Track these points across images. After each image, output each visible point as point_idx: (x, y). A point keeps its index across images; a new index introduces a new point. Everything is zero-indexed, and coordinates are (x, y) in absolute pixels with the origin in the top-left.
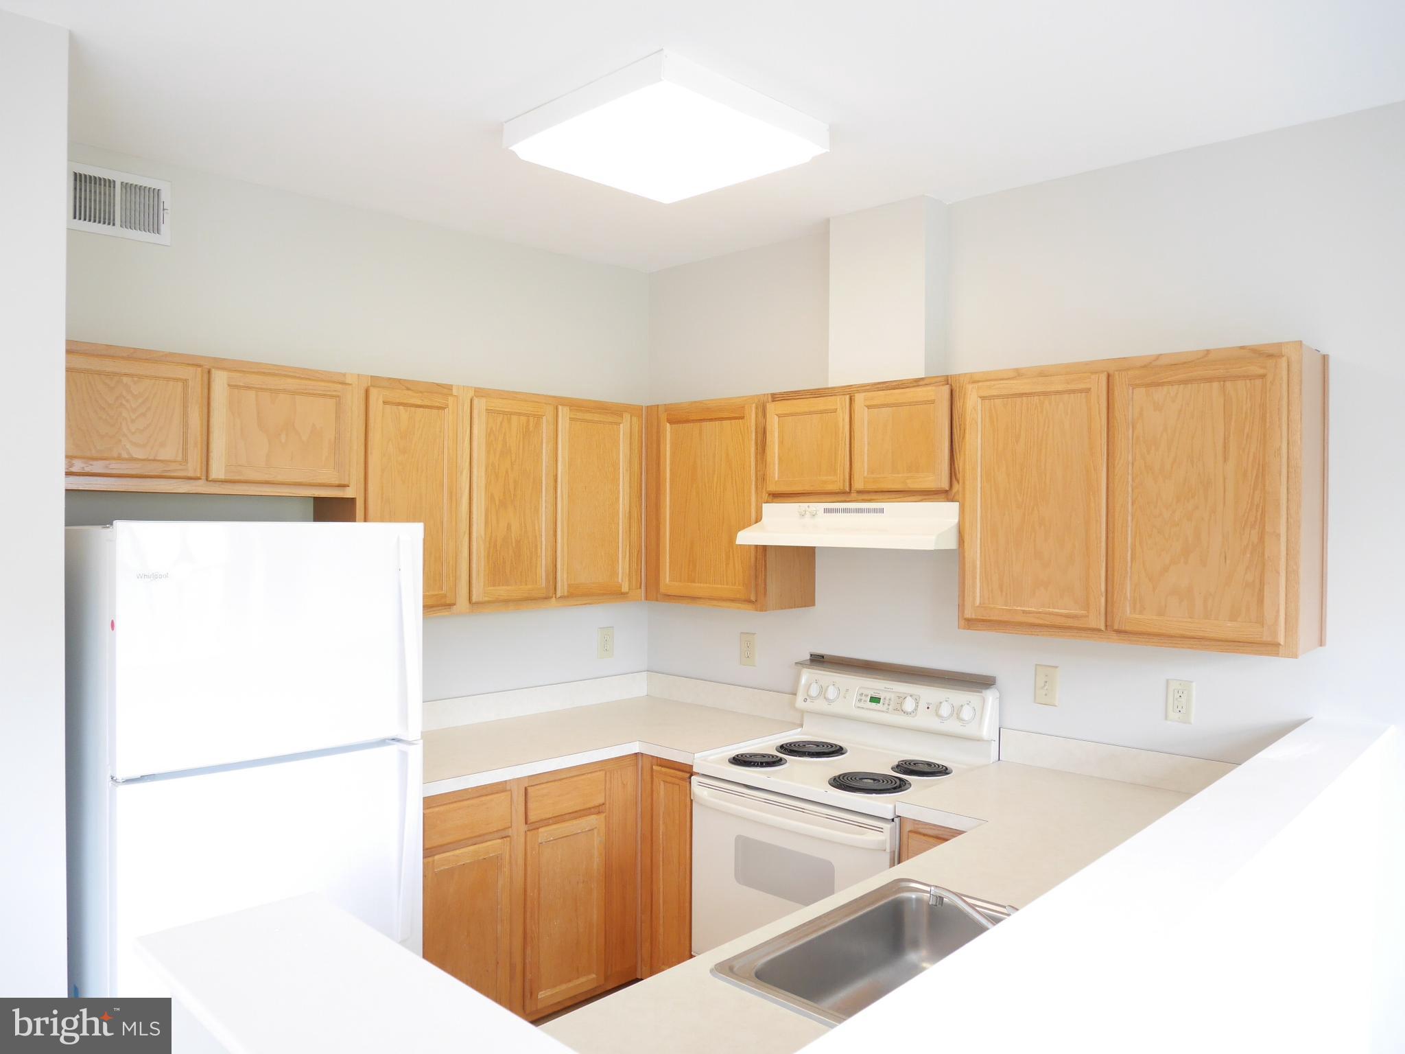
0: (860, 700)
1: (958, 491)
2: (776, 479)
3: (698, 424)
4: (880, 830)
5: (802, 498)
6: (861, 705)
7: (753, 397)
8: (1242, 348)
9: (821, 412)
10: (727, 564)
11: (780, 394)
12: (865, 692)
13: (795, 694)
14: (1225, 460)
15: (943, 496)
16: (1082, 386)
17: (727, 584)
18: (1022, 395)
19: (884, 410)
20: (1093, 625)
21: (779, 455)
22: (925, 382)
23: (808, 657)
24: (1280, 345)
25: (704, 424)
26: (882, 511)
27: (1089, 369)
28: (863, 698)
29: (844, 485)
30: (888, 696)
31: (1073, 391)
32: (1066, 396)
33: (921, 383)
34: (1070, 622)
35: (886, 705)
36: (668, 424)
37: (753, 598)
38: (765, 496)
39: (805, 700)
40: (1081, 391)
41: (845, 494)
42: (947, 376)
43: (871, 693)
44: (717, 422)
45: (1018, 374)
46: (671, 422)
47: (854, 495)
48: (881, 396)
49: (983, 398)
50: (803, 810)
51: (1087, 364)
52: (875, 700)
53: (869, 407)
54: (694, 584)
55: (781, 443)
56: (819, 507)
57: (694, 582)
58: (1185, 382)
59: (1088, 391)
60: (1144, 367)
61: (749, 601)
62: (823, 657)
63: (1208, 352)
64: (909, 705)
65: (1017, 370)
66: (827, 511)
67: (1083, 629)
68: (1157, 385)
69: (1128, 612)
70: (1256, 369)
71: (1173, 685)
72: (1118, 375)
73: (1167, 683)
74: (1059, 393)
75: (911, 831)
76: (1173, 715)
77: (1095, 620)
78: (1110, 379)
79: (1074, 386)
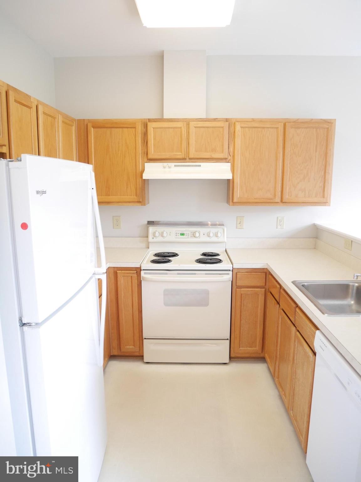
0: (176, 235)
1: (230, 159)
2: (153, 153)
3: (109, 129)
4: (228, 274)
5: (164, 161)
6: (177, 237)
7: (139, 119)
8: (321, 119)
9: (174, 128)
10: (127, 188)
11: (153, 119)
12: (178, 232)
13: (148, 237)
14: (316, 152)
15: (225, 161)
16: (275, 126)
17: (127, 196)
18: (255, 127)
19: (201, 129)
20: (276, 201)
21: (153, 144)
22: (218, 120)
23: (146, 223)
24: (331, 119)
25: (113, 129)
26: (200, 166)
27: (277, 121)
28: (177, 234)
29: (185, 156)
30: (187, 232)
31: (273, 128)
32: (270, 129)
33: (217, 120)
34: (269, 201)
35: (187, 236)
36: (92, 128)
37: (141, 201)
38: (146, 160)
39: (153, 238)
40: (275, 128)
41: (183, 160)
42: (227, 118)
43: (180, 232)
44: (120, 129)
45: (253, 120)
46: (94, 127)
47: (188, 160)
48: (201, 124)
49: (242, 127)
50: (195, 274)
51: (277, 119)
52: (182, 234)
53: (195, 127)
54: (110, 197)
55: (155, 139)
56: (172, 164)
57: (109, 196)
58: (306, 128)
59: (277, 128)
60: (294, 122)
61: (139, 202)
62: (153, 222)
63: (312, 119)
64: (197, 235)
65: (253, 119)
66: (175, 166)
67: (272, 203)
68: (298, 128)
69: (287, 197)
70: (326, 126)
71: (279, 218)
72: (287, 124)
73: (277, 218)
74: (268, 128)
75: (236, 273)
76: (279, 227)
77: (278, 199)
78: (285, 125)
79: (273, 126)
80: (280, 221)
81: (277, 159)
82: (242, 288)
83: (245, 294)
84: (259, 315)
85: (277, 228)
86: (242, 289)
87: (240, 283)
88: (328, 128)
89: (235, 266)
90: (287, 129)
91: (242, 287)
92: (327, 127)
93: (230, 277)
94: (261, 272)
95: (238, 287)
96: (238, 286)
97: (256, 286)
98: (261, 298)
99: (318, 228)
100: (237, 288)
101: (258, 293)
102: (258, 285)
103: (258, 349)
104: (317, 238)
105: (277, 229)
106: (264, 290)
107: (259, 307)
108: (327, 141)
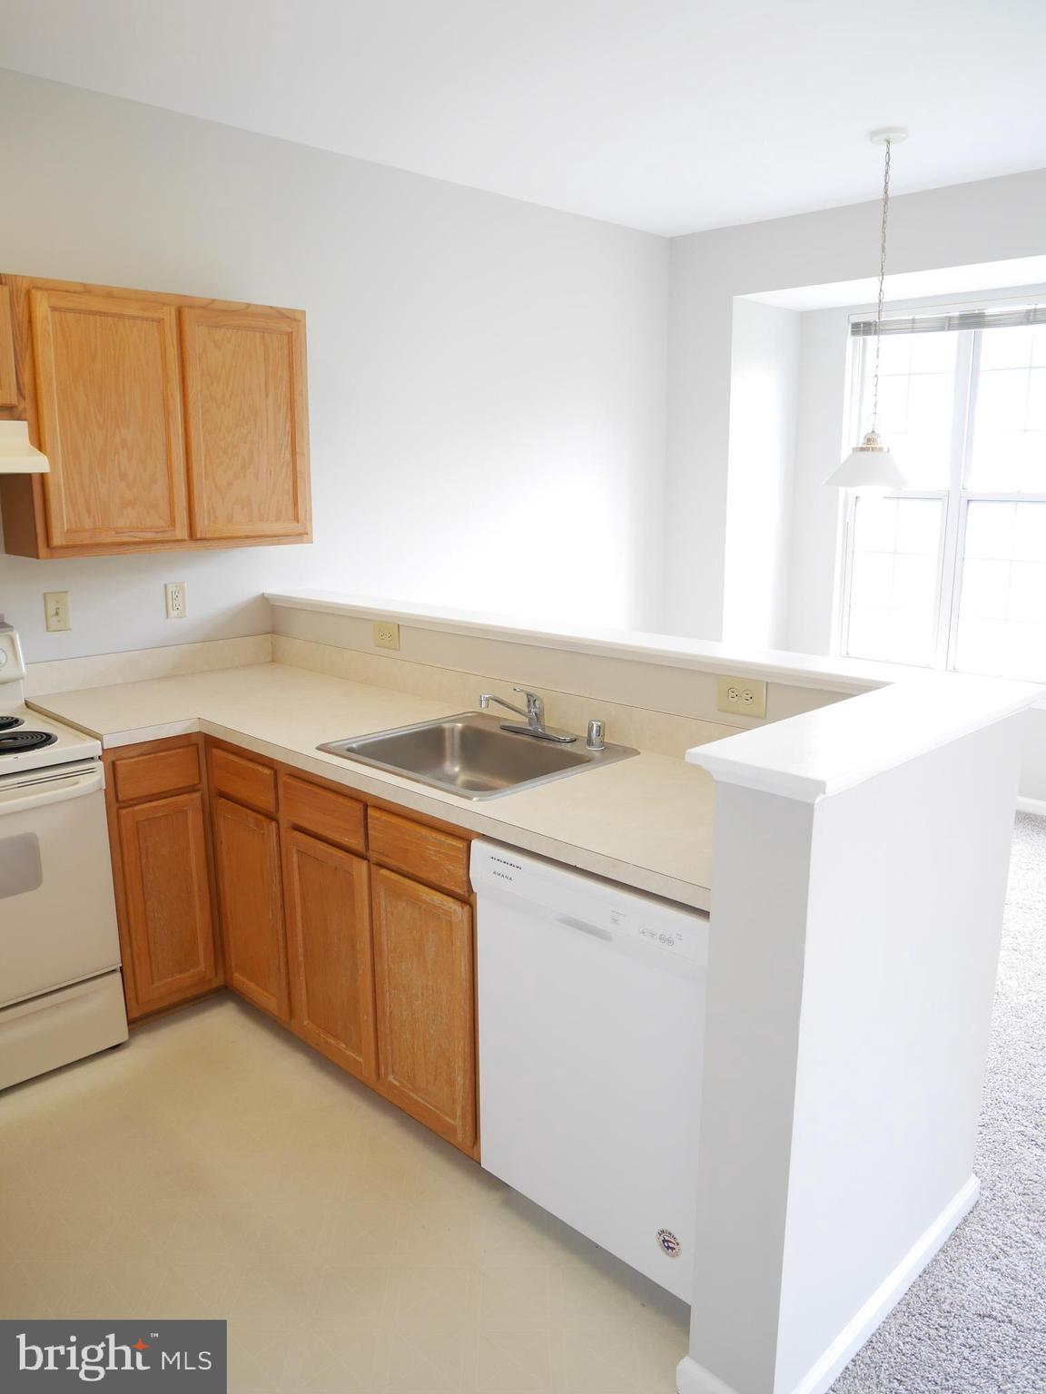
1: (26, 409)
4: (91, 771)
8: (271, 307)
14: (267, 395)
15: (8, 413)
16: (154, 315)
18: (94, 313)
20: (179, 537)
31: (147, 319)
32: (139, 322)
34: (158, 537)
40: (154, 320)
49: (53, 309)
51: (155, 294)
58: (238, 328)
59: (159, 321)
60: (203, 308)
67: (168, 542)
68: (217, 326)
69: (206, 522)
70: (285, 327)
71: (171, 588)
72: (186, 311)
73: (166, 586)
74: (134, 318)
75: (114, 760)
76: (172, 613)
77: (181, 532)
78: (179, 312)
79: (146, 314)
80: (175, 596)
81: (167, 413)
82: (136, 805)
83: (148, 819)
84: (194, 870)
85: (168, 616)
86: (137, 808)
87: (128, 791)
88: (292, 333)
89: (110, 743)
90: (187, 327)
91: (135, 802)
92: (290, 330)
93: (101, 780)
94: (183, 747)
95: (123, 805)
96: (123, 802)
97: (175, 789)
98: (194, 820)
99: (273, 606)
100: (120, 808)
101: (185, 808)
102: (181, 786)
103: (203, 970)
104: (273, 632)
105: (169, 620)
106: (197, 795)
107: (192, 846)
108: (290, 366)
